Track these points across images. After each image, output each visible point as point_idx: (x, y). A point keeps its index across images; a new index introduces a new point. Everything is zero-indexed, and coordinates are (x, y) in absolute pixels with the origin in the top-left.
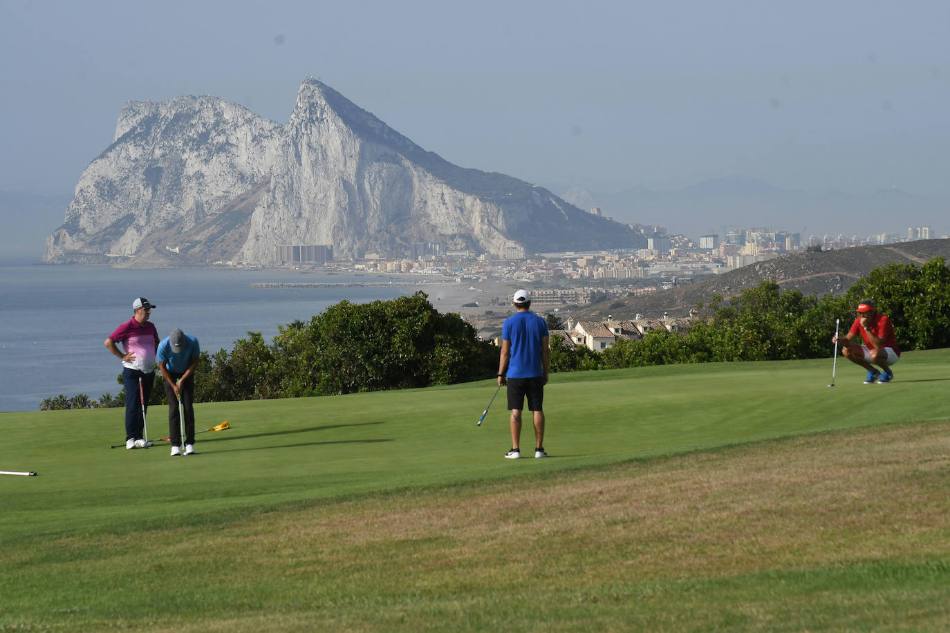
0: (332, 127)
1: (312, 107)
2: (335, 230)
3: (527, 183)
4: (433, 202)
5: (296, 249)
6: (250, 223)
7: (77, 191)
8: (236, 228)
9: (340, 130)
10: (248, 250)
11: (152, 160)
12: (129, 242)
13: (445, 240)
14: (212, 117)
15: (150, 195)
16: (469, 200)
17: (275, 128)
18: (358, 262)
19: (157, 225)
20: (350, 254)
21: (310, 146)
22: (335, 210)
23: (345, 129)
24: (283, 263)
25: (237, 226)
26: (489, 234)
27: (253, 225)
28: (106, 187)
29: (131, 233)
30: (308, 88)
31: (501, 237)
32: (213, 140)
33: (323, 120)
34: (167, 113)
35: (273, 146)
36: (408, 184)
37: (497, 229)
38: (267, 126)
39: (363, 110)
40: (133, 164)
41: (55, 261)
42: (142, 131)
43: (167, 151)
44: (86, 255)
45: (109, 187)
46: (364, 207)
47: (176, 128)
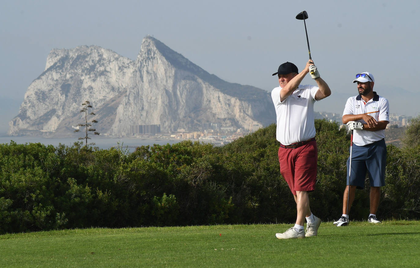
0: (160, 61)
1: (149, 51)
2: (162, 116)
3: (264, 91)
4: (214, 101)
5: (141, 127)
6: (116, 113)
7: (26, 97)
8: (109, 116)
9: (164, 63)
10: (115, 127)
11: (66, 80)
12: (53, 124)
13: (221, 122)
14: (97, 57)
15: (64, 99)
16: (233, 100)
17: (131, 62)
18: (173, 133)
19: (68, 114)
20: (169, 130)
21: (148, 72)
22: (162, 106)
23: (167, 63)
24: (134, 134)
25: (109, 115)
26: (244, 118)
29: (54, 119)
30: (147, 41)
31: (250, 119)
32: (97, 69)
33: (154, 58)
34: (73, 55)
35: (129, 72)
36: (200, 92)
37: (248, 115)
38: (126, 61)
39: (176, 53)
40: (55, 82)
41: (14, 135)
42: (60, 64)
43: (73, 75)
44: (30, 131)
45: (42, 94)
46: (177, 104)
47: (78, 63)
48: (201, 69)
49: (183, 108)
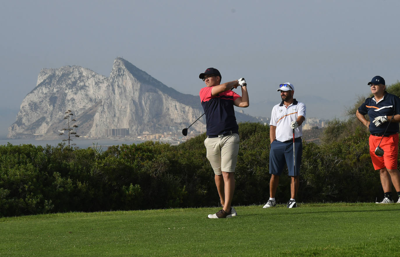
0: (128, 78)
1: (119, 69)
2: (130, 122)
4: (172, 110)
5: (113, 130)
6: (94, 120)
7: (21, 107)
8: (88, 122)
9: (131, 79)
10: (93, 131)
11: (53, 93)
12: (43, 129)
14: (78, 74)
15: (52, 108)
16: (187, 108)
17: (105, 79)
18: (139, 135)
19: (55, 121)
20: (136, 132)
21: (118, 86)
22: (130, 113)
23: (134, 79)
24: (108, 136)
25: (88, 121)
27: (95, 121)
28: (33, 106)
29: (44, 125)
30: (117, 61)
31: (201, 123)
32: (78, 84)
33: (124, 75)
34: (59, 73)
36: (161, 101)
38: (101, 78)
39: (141, 71)
40: (45, 96)
41: (12, 138)
42: (48, 81)
43: (59, 89)
44: (25, 134)
45: (34, 105)
46: (142, 111)
47: (63, 79)
48: (161, 83)
49: (147, 115)
